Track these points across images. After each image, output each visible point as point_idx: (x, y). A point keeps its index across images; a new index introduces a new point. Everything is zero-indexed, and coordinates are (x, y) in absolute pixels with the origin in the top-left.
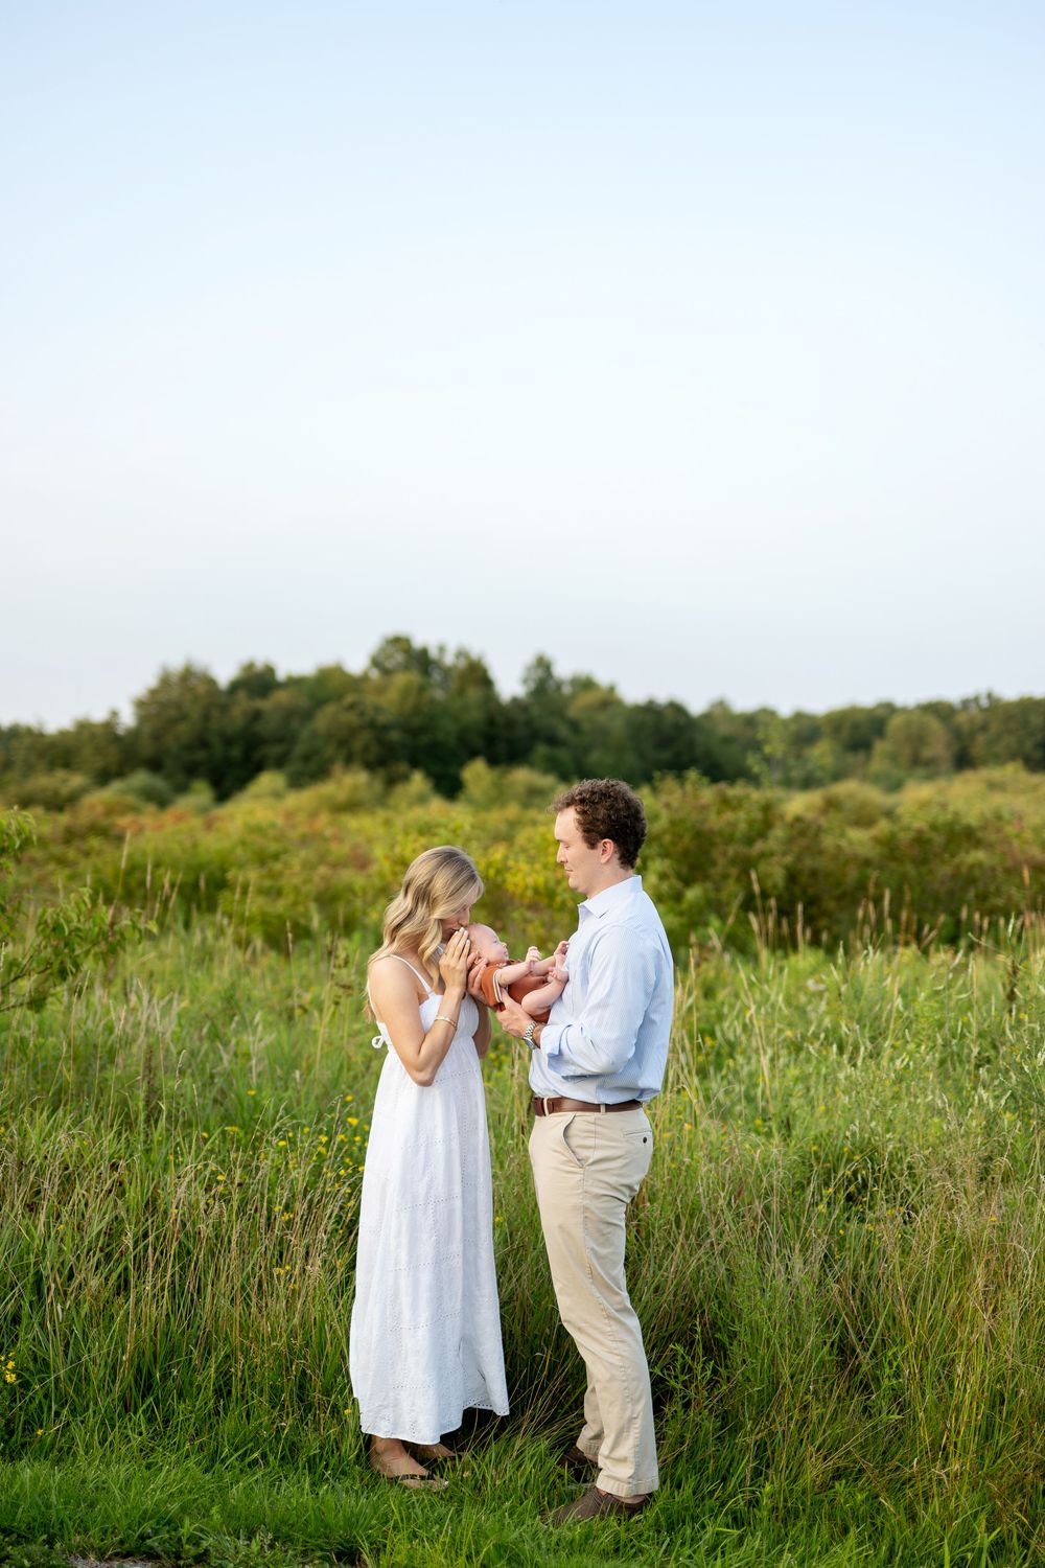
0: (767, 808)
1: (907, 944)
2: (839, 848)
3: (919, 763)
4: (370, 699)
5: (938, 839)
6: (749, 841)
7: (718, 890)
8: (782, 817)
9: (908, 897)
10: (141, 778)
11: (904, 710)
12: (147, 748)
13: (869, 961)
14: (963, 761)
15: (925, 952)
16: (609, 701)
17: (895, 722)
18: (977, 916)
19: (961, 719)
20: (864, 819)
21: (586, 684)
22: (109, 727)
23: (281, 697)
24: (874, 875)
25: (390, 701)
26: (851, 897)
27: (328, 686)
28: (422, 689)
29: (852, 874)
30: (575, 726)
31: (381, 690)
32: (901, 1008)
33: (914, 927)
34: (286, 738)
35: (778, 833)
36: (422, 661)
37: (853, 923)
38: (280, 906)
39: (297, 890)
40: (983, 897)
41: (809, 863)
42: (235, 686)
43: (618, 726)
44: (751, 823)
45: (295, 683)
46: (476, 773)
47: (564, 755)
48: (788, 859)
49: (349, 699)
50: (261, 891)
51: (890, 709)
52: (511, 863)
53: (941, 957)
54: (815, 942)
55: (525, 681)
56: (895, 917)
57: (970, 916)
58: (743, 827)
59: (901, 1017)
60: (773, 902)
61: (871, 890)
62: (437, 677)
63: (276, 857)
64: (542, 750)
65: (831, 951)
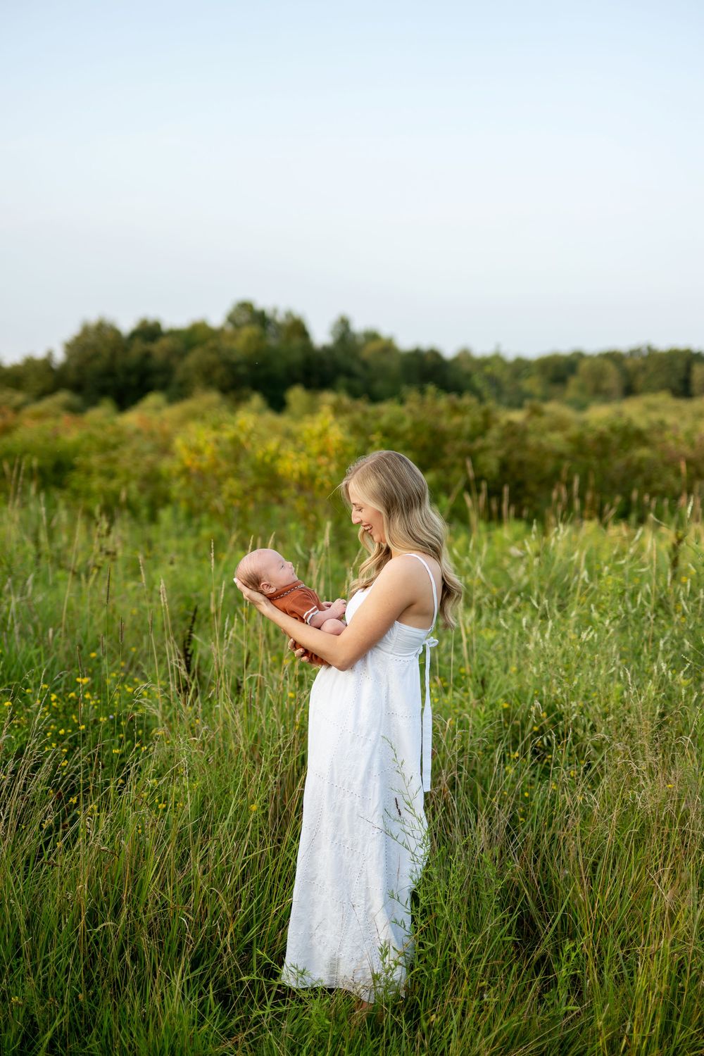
0: (486, 414)
1: (590, 518)
2: (540, 445)
3: (600, 393)
4: (226, 344)
5: (616, 439)
6: (472, 438)
7: (448, 475)
8: (497, 421)
9: (592, 481)
10: (63, 396)
11: (590, 358)
12: (72, 376)
13: (559, 538)
14: (629, 391)
15: (605, 526)
16: (388, 348)
17: (584, 366)
18: (646, 498)
19: (629, 364)
20: (560, 425)
21: (372, 337)
22: (47, 363)
23: (165, 343)
24: (566, 465)
25: (240, 345)
26: (549, 482)
27: (196, 336)
28: (261, 338)
29: (550, 465)
30: (365, 365)
31: (233, 337)
32: (587, 580)
33: (597, 505)
34: (167, 370)
35: (494, 432)
36: (261, 319)
37: (549, 500)
38: (114, 484)
39: (128, 472)
40: (648, 483)
41: (517, 456)
42: (135, 335)
43: (394, 365)
44: (474, 425)
45: (174, 334)
46: (296, 395)
47: (358, 384)
48: (501, 453)
49: (211, 344)
50: (102, 473)
51: (580, 356)
52: (283, 452)
53: (618, 531)
54: (518, 516)
55: (333, 333)
56: (582, 497)
57: (641, 497)
58: (467, 428)
59: (587, 588)
60: (484, 486)
61: (564, 475)
62: (271, 329)
63: (115, 447)
64: (342, 381)
65: (530, 523)
